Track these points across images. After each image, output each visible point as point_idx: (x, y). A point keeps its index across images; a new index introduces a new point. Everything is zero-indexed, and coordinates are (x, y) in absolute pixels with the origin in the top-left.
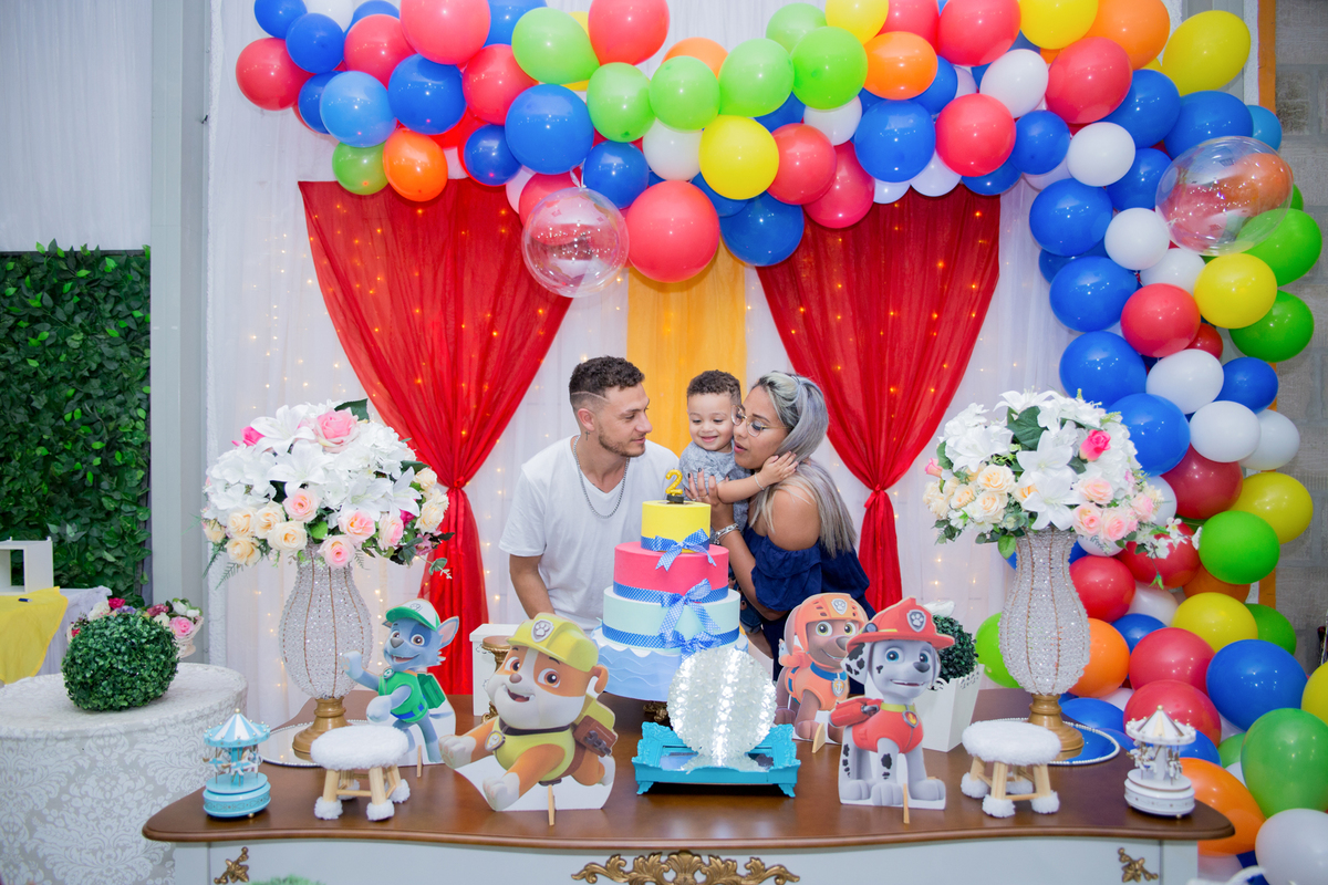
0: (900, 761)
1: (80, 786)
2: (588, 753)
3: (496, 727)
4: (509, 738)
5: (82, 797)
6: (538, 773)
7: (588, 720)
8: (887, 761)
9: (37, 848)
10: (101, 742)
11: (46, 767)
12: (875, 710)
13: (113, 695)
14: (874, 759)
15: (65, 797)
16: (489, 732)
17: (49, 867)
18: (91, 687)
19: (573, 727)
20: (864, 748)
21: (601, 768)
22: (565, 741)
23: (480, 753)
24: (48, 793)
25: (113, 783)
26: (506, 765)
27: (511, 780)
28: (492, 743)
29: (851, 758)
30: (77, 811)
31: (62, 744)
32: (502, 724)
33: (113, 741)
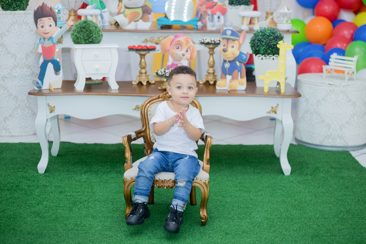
0: (222, 17)
1: (14, 27)
2: (145, 14)
3: (123, 7)
4: (127, 10)
5: (14, 29)
6: (133, 19)
7: (145, 6)
8: (219, 18)
9: (3, 42)
10: (18, 15)
11: (5, 21)
12: (216, 5)
13: (16, 7)
14: (216, 17)
15: (10, 29)
16: (121, 8)
17: (7, 47)
18: (10, 5)
19: (142, 7)
20: (213, 14)
21: (148, 18)
22: (140, 11)
23: (119, 13)
24: (6, 28)
25: (21, 26)
26: (126, 16)
27: (126, 20)
28: (122, 11)
29: (210, 17)
30: (13, 33)
31: (9, 15)
32: (125, 6)
33: (21, 15)
